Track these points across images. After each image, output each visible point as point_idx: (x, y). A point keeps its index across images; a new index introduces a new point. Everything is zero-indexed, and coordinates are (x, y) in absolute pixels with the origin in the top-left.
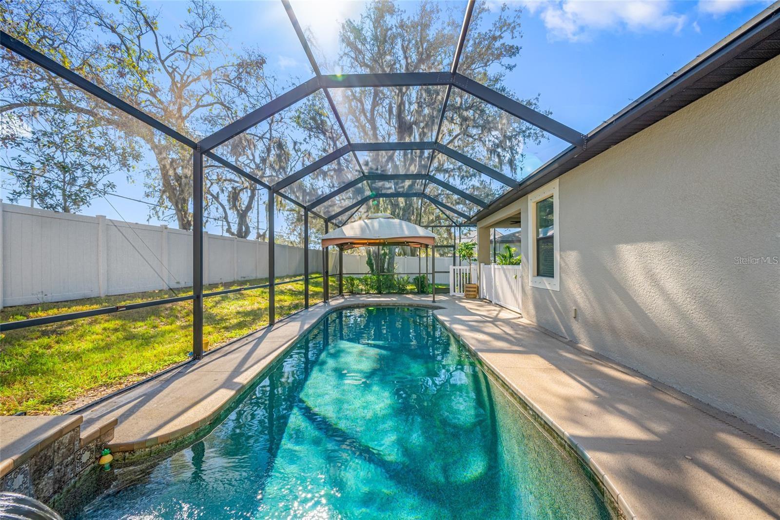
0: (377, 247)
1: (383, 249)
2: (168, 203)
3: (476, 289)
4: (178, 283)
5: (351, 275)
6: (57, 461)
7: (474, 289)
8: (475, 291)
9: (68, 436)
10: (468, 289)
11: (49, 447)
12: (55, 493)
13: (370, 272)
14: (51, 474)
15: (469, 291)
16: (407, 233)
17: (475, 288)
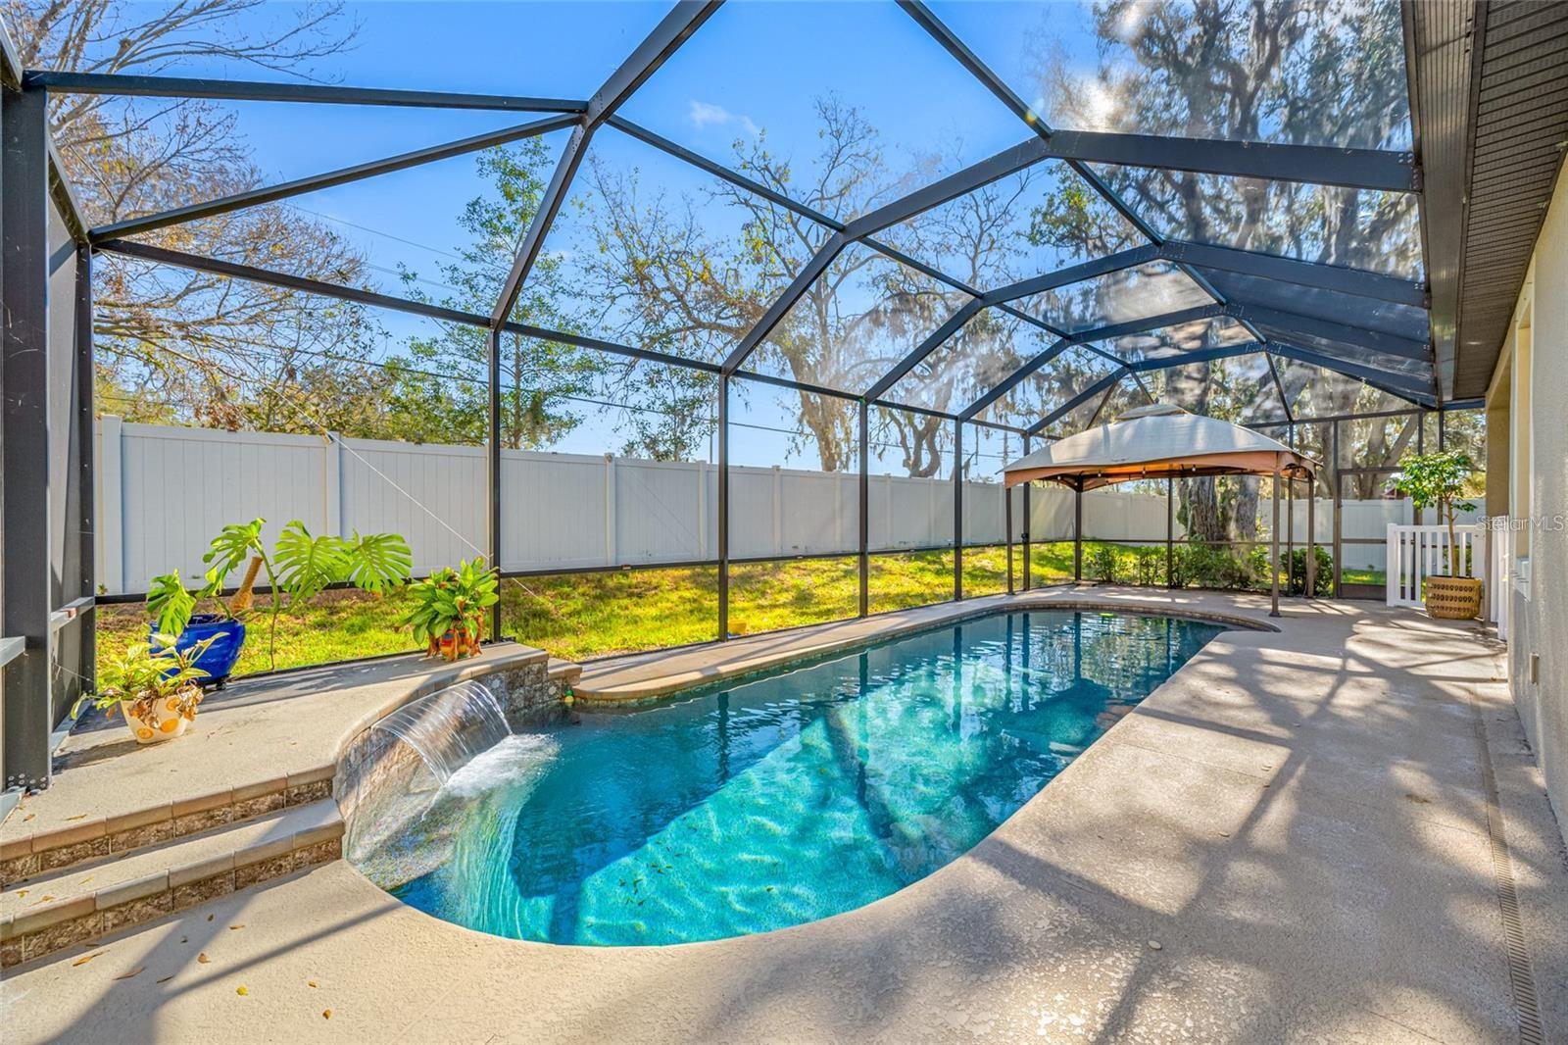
0: (1166, 482)
1: (1221, 484)
2: (808, 430)
3: (1474, 595)
4: (796, 547)
5: (1146, 545)
6: (527, 683)
7: (1467, 594)
8: (1470, 599)
9: (537, 666)
10: (1441, 592)
11: (520, 668)
12: (525, 707)
13: (1186, 538)
14: (522, 691)
15: (1443, 598)
16: (1201, 445)
17: (1471, 589)
